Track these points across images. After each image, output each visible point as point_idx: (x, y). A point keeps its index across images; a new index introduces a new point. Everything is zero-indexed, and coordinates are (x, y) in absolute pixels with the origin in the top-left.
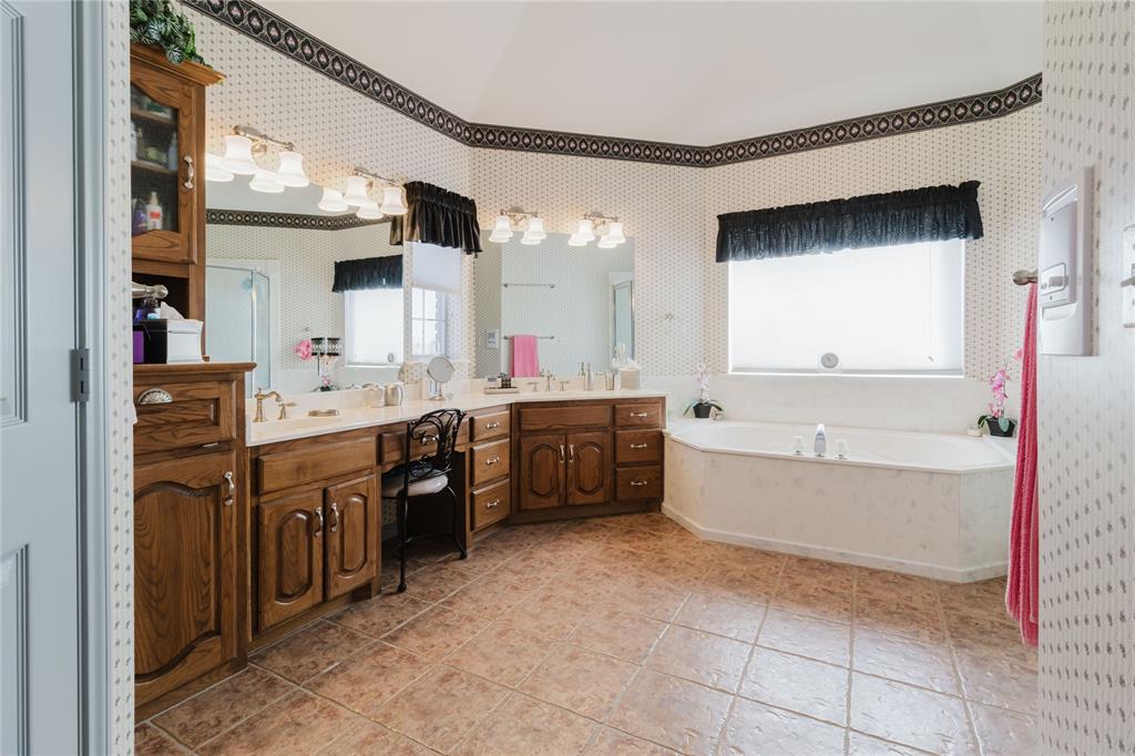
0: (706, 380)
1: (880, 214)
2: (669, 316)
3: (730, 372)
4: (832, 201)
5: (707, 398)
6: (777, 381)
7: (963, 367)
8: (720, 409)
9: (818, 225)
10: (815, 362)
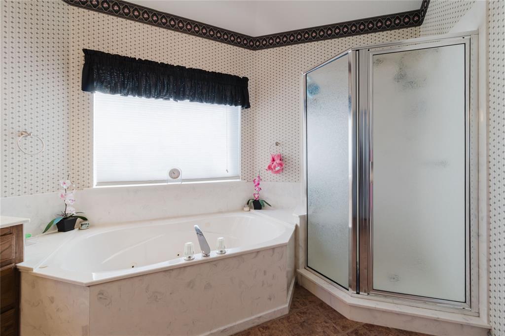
0: (71, 196)
1: (206, 83)
2: (24, 134)
3: (94, 187)
4: (178, 66)
5: (71, 211)
6: (136, 190)
7: (240, 175)
8: (85, 219)
9: (169, 80)
10: (165, 175)
